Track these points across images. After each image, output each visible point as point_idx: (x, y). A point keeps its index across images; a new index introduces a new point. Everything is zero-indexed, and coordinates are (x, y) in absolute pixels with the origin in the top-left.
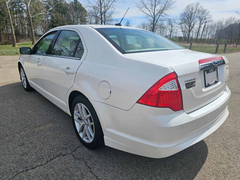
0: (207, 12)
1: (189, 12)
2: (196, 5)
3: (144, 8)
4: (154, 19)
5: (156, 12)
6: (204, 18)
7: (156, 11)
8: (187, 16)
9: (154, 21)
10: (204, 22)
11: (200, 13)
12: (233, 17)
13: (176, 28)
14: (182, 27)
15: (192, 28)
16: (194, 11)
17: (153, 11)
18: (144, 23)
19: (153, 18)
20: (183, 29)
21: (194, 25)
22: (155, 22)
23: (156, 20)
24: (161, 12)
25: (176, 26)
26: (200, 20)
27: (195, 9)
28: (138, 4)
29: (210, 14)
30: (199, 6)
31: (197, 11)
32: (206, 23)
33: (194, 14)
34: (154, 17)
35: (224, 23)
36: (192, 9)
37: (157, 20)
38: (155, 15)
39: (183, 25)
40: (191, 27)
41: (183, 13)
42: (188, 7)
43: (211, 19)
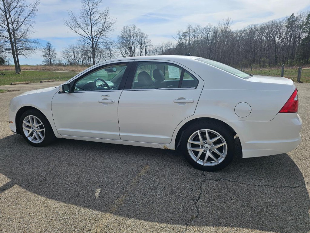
0: (145, 36)
1: (127, 35)
2: (133, 27)
3: (78, 28)
4: (92, 42)
5: (94, 34)
6: (143, 42)
7: (93, 32)
8: (125, 39)
9: (93, 44)
10: (145, 46)
11: (139, 36)
12: (170, 43)
13: (116, 53)
14: (122, 52)
15: (133, 53)
16: (132, 34)
17: (90, 32)
18: (73, 46)
19: (91, 40)
20: (124, 55)
21: (135, 50)
22: (94, 46)
23: (95, 43)
24: (100, 33)
25: (114, 50)
26: (140, 44)
27: (132, 31)
28: (68, 22)
29: (149, 38)
30: (136, 29)
31: (135, 34)
32: (147, 48)
33: (133, 38)
34: (93, 40)
35: (164, 49)
36: (130, 32)
37: (97, 43)
38: (93, 37)
39: (123, 49)
40: (132, 51)
41: (120, 35)
42: (124, 29)
43: (151, 44)
